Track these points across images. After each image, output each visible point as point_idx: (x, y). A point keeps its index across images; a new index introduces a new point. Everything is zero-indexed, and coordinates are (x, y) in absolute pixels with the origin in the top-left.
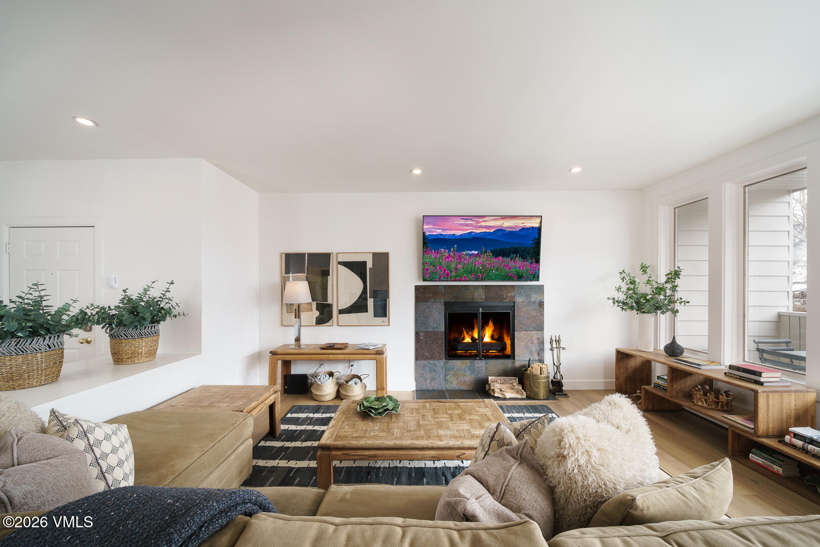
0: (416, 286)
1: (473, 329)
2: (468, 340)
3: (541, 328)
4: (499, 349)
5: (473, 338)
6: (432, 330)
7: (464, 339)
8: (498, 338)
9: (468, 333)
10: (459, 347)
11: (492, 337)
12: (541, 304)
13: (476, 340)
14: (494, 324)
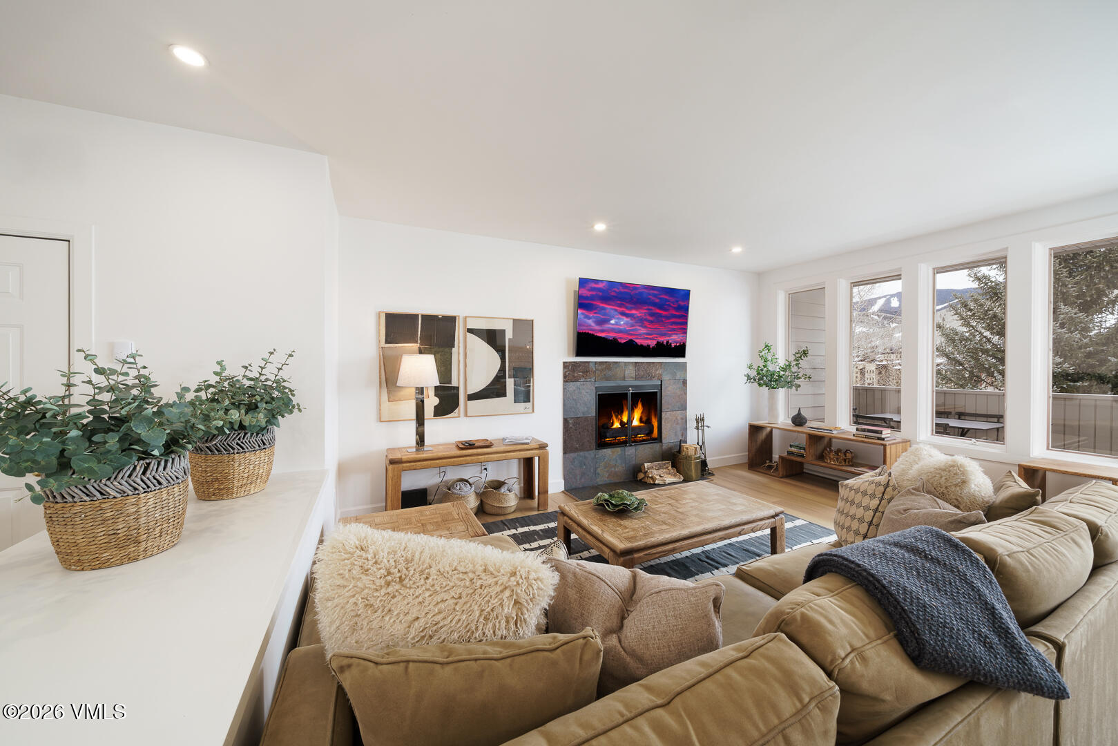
0: (564, 363)
1: (621, 413)
2: (617, 425)
3: (684, 408)
4: (647, 432)
5: (622, 423)
6: (582, 416)
7: (613, 424)
8: (646, 421)
9: (617, 418)
10: (608, 435)
11: (641, 420)
12: (685, 382)
13: (625, 424)
14: (643, 405)
